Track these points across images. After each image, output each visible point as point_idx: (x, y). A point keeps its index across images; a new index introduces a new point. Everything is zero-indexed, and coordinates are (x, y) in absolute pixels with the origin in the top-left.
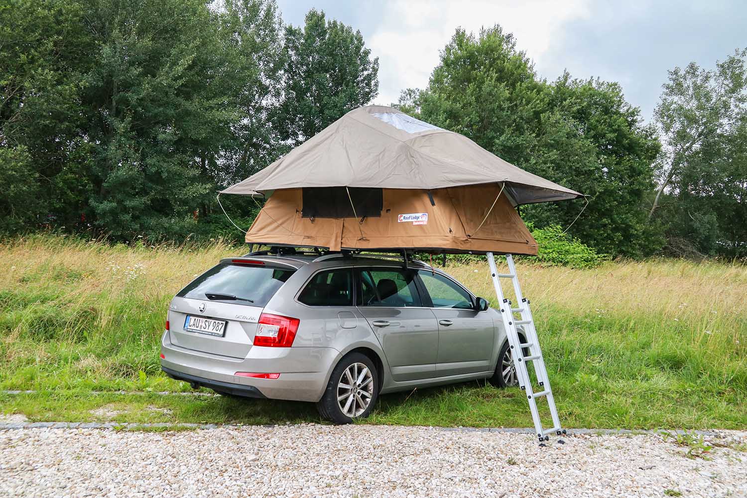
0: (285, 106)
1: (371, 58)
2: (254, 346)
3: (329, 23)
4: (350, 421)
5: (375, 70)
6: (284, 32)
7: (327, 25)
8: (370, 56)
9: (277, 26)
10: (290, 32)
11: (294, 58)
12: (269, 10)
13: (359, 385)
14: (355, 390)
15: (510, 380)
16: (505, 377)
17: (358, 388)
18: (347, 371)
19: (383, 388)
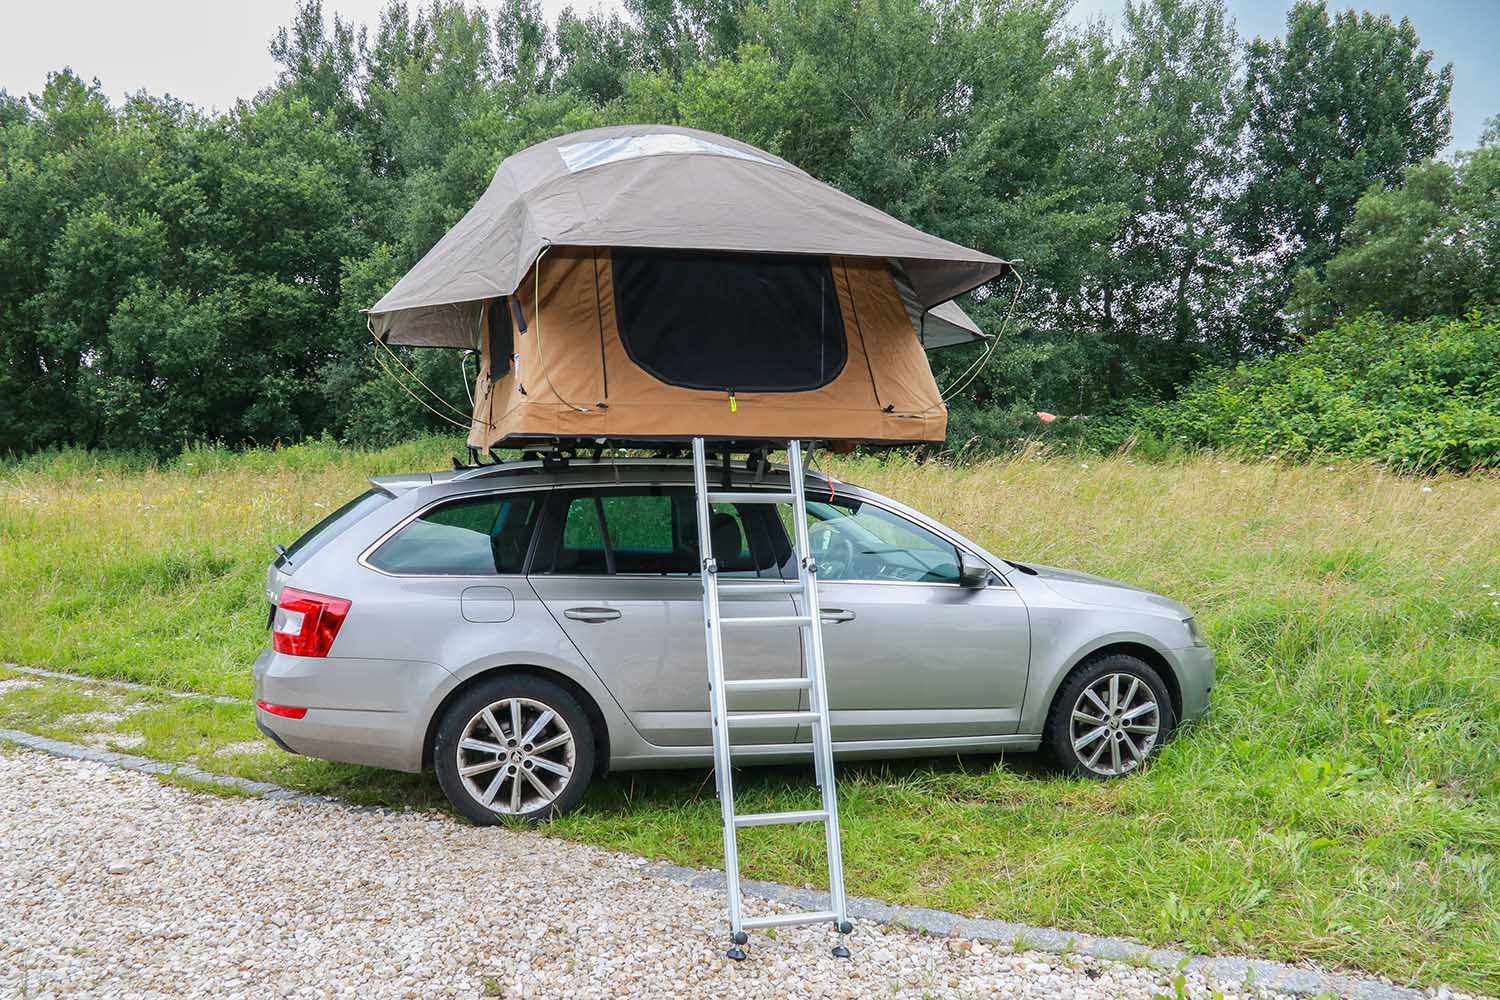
0: (1253, 194)
1: (1434, 68)
3: (1339, 18)
5: (1443, 92)
6: (1241, 53)
7: (1332, 23)
8: (1430, 65)
9: (1225, 46)
10: (1257, 50)
11: (1267, 99)
12: (1210, 18)
13: (528, 748)
14: (516, 757)
15: (1106, 759)
16: (1087, 751)
17: (525, 753)
18: (487, 714)
19: (612, 758)
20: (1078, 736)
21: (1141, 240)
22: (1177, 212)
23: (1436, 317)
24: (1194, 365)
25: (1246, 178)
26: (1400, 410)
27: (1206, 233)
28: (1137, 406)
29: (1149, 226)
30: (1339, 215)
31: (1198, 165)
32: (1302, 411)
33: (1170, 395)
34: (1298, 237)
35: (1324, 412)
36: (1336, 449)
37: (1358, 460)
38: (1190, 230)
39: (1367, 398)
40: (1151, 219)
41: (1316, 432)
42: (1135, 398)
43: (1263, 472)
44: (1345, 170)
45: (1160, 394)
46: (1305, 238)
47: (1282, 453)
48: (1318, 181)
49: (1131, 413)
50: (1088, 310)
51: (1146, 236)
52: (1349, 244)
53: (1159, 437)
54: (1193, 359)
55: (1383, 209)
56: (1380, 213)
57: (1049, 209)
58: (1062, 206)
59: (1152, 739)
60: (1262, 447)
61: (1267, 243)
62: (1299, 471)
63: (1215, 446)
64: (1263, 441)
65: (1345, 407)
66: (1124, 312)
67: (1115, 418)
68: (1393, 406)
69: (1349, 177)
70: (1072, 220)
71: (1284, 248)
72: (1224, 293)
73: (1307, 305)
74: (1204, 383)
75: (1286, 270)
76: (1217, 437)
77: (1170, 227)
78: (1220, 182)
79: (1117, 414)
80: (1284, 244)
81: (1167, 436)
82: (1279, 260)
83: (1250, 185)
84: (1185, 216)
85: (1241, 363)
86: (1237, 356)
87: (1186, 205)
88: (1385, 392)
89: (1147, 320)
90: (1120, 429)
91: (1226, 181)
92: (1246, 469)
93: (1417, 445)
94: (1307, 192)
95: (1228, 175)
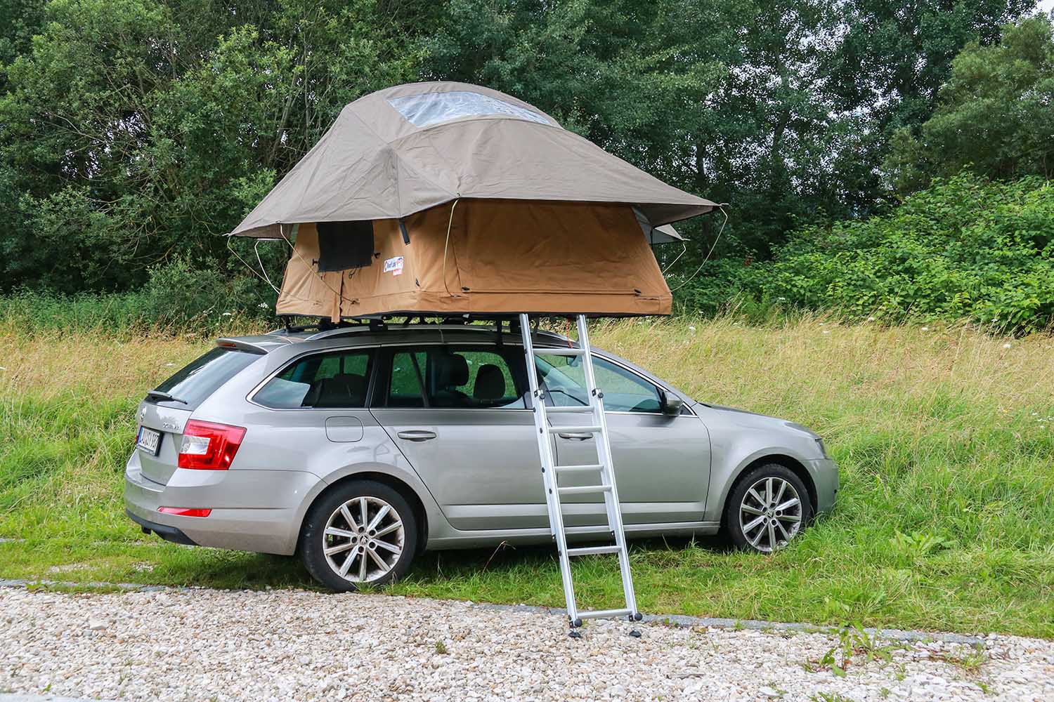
0: (849, 47)
2: (179, 469)
4: (351, 588)
13: (372, 533)
14: (364, 540)
15: (765, 541)
16: (752, 534)
17: (370, 537)
18: (344, 509)
19: (430, 539)
20: (745, 523)
21: (735, 92)
22: (771, 64)
23: (1030, 178)
24: (789, 224)
25: (842, 30)
26: (992, 271)
27: (801, 87)
28: (732, 267)
29: (743, 77)
30: (936, 70)
31: (794, 14)
32: (898, 273)
33: (766, 255)
34: (895, 92)
35: (919, 274)
36: (931, 310)
37: (953, 320)
38: (785, 82)
39: (961, 259)
40: (744, 71)
41: (911, 293)
42: (729, 258)
43: (862, 332)
44: (944, 22)
45: (755, 254)
46: (902, 91)
47: (879, 314)
48: (916, 33)
49: (725, 274)
50: (679, 167)
51: (740, 89)
52: (946, 103)
53: (758, 299)
54: (789, 219)
55: (980, 67)
56: (976, 72)
57: (650, 69)
58: (664, 67)
59: (797, 525)
60: (860, 308)
61: (863, 97)
62: (895, 330)
63: (814, 307)
64: (860, 302)
65: (940, 269)
66: (717, 168)
67: (710, 279)
68: (986, 268)
69: (947, 30)
70: (673, 80)
71: (880, 102)
72: (820, 151)
73: (903, 164)
74: (801, 243)
75: (881, 127)
76: (815, 299)
77: (764, 79)
78: (816, 34)
79: (712, 276)
80: (880, 99)
81: (765, 298)
82: (875, 114)
83: (846, 37)
84: (779, 69)
85: (838, 223)
86: (833, 216)
87: (781, 57)
88: (978, 253)
89: (740, 177)
90: (716, 290)
91: (822, 33)
92: (845, 330)
93: (1008, 305)
94: (905, 46)
95: (824, 26)
